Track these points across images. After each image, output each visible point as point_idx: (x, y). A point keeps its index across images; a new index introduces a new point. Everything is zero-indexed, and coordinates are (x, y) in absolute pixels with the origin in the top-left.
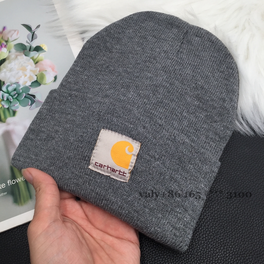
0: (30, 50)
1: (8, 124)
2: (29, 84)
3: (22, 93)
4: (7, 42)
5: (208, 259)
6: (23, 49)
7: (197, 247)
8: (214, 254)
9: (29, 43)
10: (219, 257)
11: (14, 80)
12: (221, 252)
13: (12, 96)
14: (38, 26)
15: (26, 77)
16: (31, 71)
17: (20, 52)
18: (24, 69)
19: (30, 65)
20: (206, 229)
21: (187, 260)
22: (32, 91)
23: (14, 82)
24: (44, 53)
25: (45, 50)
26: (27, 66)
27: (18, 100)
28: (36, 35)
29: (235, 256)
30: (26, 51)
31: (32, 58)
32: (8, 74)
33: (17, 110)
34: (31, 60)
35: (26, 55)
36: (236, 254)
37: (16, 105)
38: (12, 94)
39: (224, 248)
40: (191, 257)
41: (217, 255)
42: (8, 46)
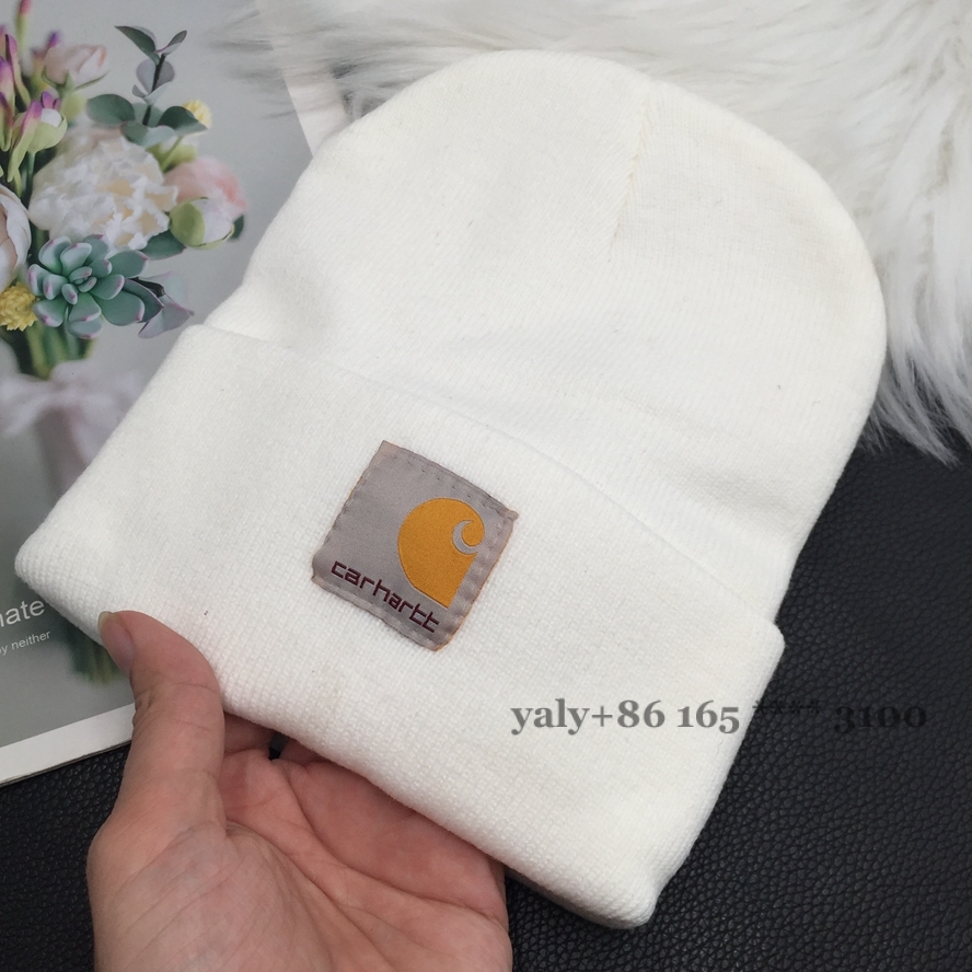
0: (146, 122)
1: (60, 386)
2: (139, 242)
3: (113, 273)
4: (60, 87)
5: (787, 898)
6: (120, 115)
7: (747, 855)
8: (808, 884)
9: (143, 96)
10: (824, 892)
11: (82, 227)
12: (834, 875)
13: (76, 286)
14: (179, 37)
15: (129, 219)
16: (148, 195)
17: (113, 128)
18: (122, 189)
19: (146, 178)
20: (779, 791)
21: (707, 900)
22: (151, 270)
23: (85, 235)
24: (197, 134)
25: (203, 122)
26: (136, 178)
27: (95, 298)
28: (171, 67)
29: (885, 892)
30: (130, 124)
31: (155, 151)
32: (64, 205)
33: (93, 336)
34: (150, 158)
35: (130, 139)
36: (890, 886)
37: (91, 318)
38: (78, 276)
39: (844, 862)
40: (723, 891)
41: (818, 884)
42: (64, 103)
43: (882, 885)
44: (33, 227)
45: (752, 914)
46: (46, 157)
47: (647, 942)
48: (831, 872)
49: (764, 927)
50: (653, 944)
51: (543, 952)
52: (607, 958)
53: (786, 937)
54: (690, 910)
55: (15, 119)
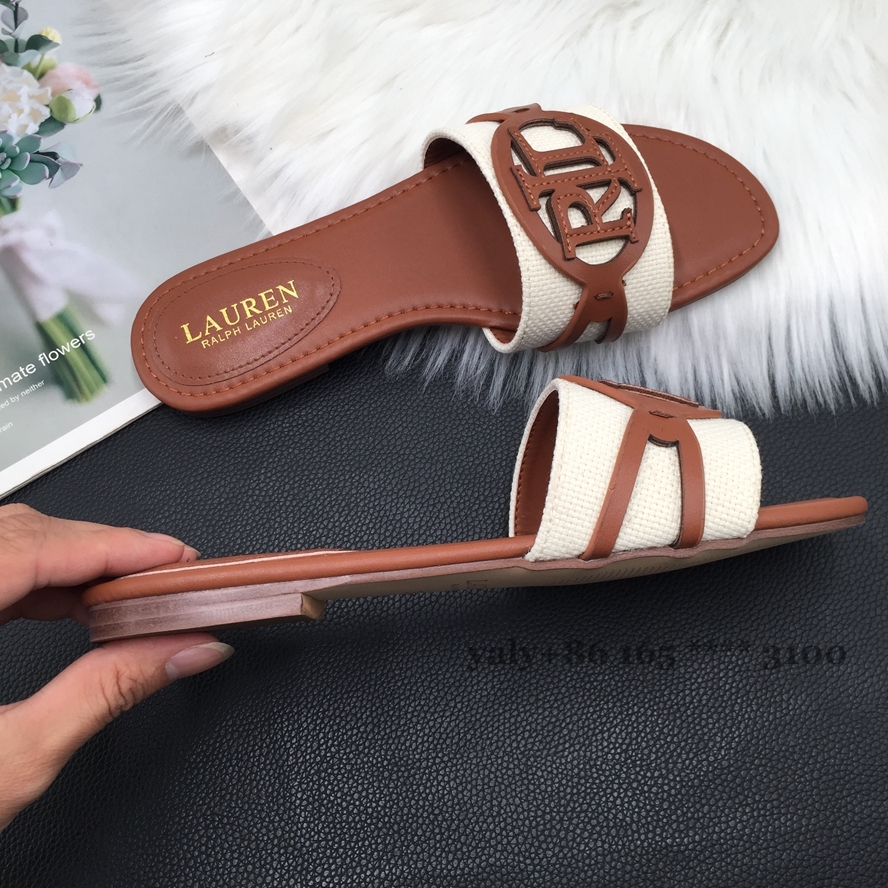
3: (21, 152)
5: (673, 687)
8: (687, 676)
10: (700, 680)
12: (706, 668)
21: (618, 694)
22: (46, 144)
29: (741, 676)
36: (744, 672)
40: (629, 687)
41: (695, 676)
43: (740, 671)
45: (650, 700)
47: (578, 726)
48: (703, 666)
49: (659, 708)
50: (583, 728)
51: (508, 741)
52: (552, 740)
53: (674, 713)
54: (607, 703)
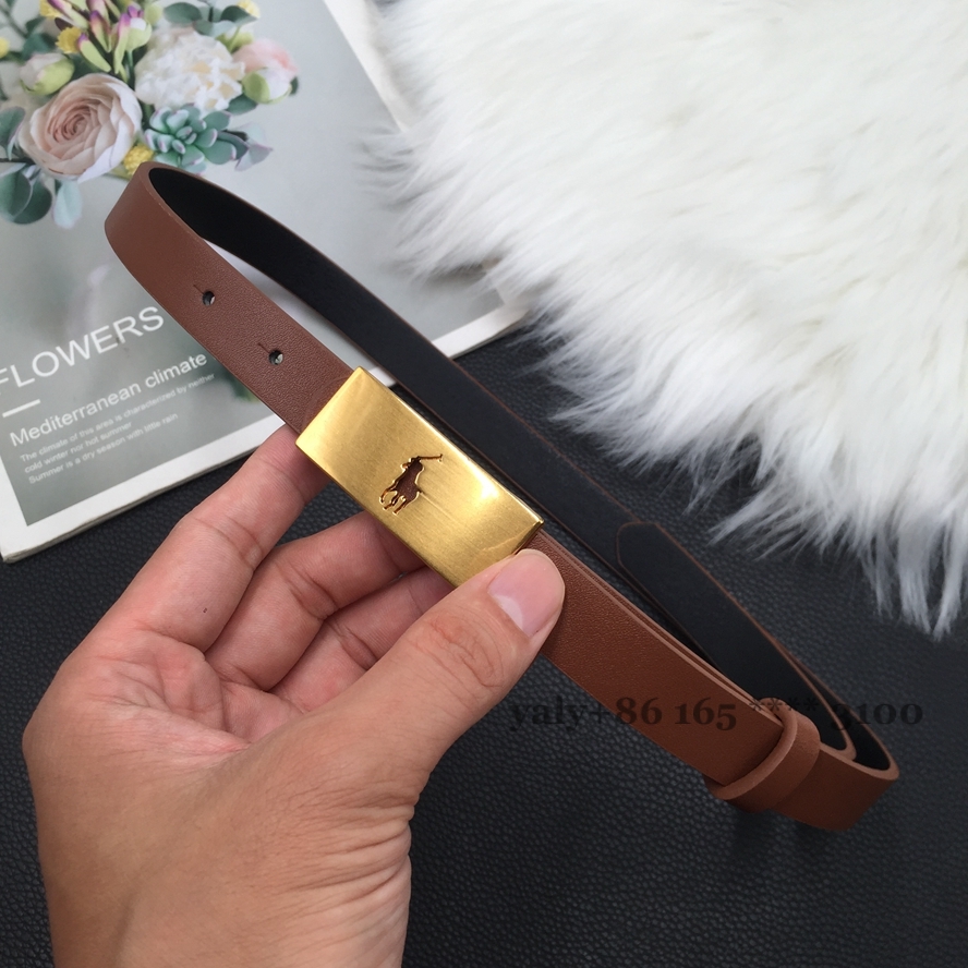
0: (211, 18)
2: (223, 104)
3: (208, 128)
6: (190, 16)
11: (179, 99)
13: (182, 141)
15: (213, 89)
16: (223, 71)
17: (186, 27)
18: (202, 69)
19: (219, 58)
23: (181, 104)
24: (251, 24)
25: (253, 15)
26: (211, 60)
27: (200, 149)
30: (199, 22)
31: (221, 39)
32: (161, 86)
34: (219, 45)
35: (201, 33)
37: (198, 162)
38: (183, 133)
42: (146, 12)
44: (142, 104)
46: (140, 53)
55: (111, 29)
